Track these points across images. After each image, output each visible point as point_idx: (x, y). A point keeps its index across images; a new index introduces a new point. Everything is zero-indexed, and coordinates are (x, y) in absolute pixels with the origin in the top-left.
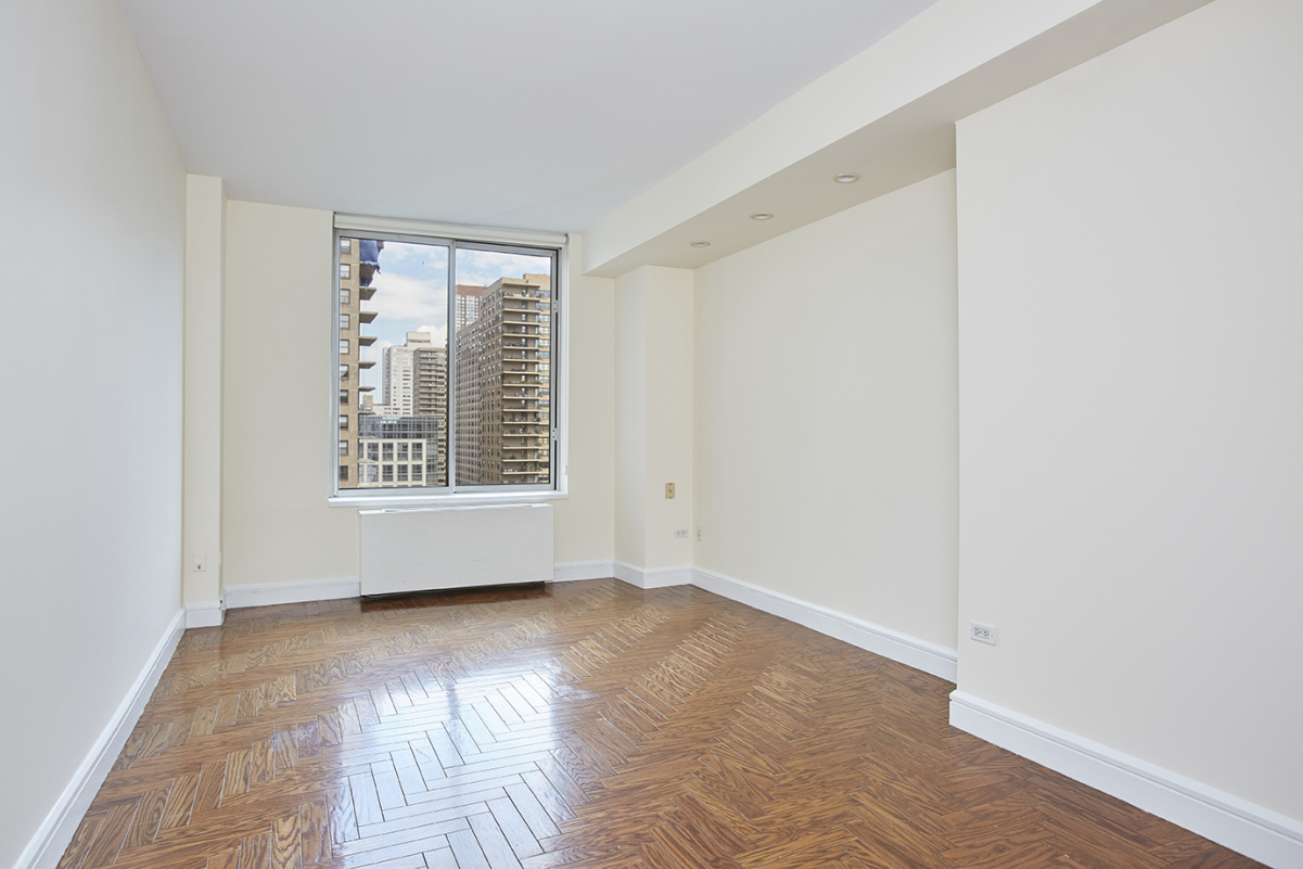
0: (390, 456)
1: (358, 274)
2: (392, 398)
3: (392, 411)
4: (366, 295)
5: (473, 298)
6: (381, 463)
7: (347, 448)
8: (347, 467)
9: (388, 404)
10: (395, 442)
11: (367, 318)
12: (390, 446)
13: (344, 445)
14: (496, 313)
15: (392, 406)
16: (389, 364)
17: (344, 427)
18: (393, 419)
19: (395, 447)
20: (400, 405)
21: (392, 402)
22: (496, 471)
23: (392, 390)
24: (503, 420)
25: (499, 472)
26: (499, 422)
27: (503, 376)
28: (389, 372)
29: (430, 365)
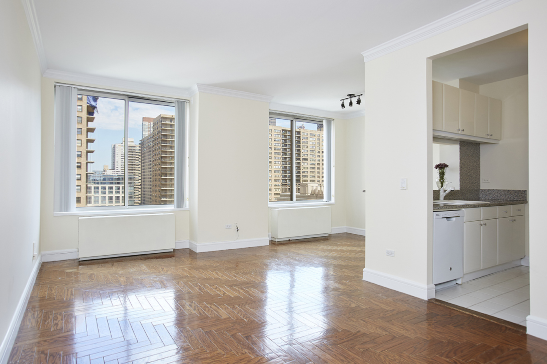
0: (112, 192)
1: (86, 110)
2: (116, 167)
3: (116, 172)
4: (91, 120)
5: (147, 123)
6: (107, 195)
7: (80, 189)
8: (80, 197)
9: (114, 169)
10: (114, 186)
11: (91, 130)
12: (112, 188)
13: (79, 188)
14: (159, 129)
15: (116, 170)
16: (114, 151)
17: (79, 179)
18: (116, 176)
19: (114, 188)
20: (119, 169)
21: (116, 168)
22: (158, 199)
23: (116, 163)
24: (161, 176)
25: (159, 199)
26: (160, 177)
27: (161, 157)
28: (114, 155)
29: (132, 152)
